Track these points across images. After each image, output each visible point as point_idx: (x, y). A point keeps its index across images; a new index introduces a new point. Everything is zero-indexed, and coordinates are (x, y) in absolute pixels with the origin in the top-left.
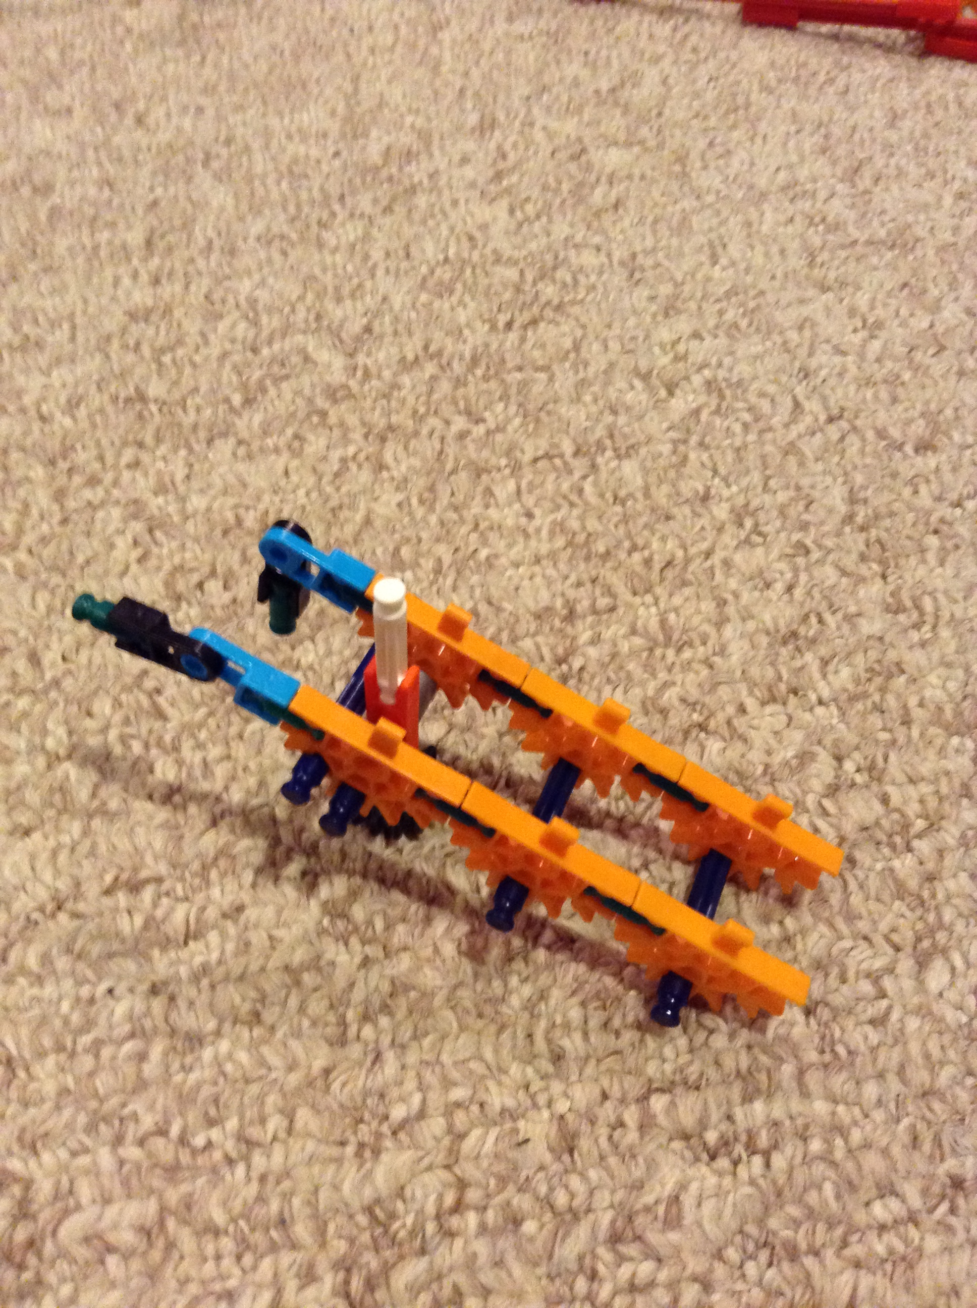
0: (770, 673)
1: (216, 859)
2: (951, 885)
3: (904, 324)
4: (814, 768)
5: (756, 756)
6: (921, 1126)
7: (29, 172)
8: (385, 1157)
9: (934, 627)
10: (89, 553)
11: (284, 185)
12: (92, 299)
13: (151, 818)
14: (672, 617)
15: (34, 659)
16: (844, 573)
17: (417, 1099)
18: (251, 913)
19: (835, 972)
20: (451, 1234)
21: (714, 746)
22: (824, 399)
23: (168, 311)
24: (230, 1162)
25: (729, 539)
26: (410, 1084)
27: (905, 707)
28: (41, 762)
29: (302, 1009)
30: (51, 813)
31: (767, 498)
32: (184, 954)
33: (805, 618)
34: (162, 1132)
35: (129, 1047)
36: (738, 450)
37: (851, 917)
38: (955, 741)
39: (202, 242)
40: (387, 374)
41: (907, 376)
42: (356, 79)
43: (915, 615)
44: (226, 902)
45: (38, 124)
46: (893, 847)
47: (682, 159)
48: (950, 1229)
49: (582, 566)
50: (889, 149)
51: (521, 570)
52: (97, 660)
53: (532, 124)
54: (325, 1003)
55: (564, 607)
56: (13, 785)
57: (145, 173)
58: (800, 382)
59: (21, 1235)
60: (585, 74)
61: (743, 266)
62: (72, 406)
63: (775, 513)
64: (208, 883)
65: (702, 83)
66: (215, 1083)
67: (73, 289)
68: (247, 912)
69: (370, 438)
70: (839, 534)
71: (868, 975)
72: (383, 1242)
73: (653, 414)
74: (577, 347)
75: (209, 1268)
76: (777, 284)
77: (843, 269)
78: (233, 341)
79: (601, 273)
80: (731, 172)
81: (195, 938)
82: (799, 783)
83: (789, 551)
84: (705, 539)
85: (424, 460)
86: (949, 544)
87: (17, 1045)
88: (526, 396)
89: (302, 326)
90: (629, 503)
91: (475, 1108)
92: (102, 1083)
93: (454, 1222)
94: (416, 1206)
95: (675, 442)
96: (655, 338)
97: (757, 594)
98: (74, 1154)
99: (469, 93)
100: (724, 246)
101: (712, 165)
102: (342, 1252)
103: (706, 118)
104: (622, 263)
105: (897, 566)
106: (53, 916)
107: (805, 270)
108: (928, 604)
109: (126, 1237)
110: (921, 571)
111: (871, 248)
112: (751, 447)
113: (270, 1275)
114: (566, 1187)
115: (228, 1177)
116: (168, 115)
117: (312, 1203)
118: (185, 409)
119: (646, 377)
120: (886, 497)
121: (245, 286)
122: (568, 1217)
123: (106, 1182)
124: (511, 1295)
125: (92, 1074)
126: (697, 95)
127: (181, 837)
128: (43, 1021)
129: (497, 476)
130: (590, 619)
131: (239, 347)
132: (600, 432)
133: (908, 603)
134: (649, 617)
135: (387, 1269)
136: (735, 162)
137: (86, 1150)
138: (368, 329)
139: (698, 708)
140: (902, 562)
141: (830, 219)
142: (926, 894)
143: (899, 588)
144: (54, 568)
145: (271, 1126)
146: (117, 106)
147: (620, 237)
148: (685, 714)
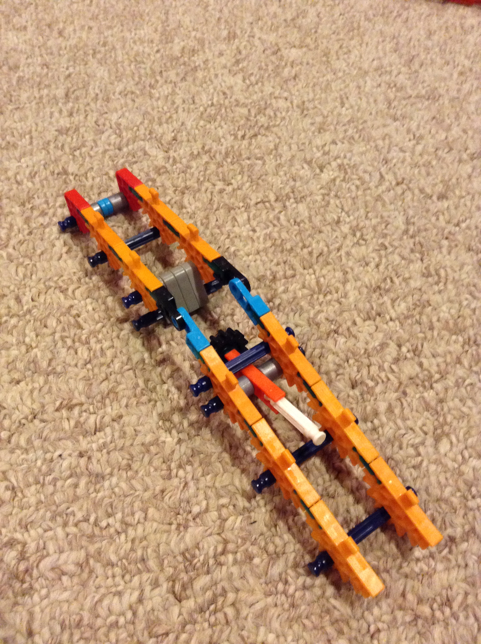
0: (368, 306)
1: (108, 394)
2: (451, 404)
3: (433, 137)
4: (387, 350)
5: (361, 345)
6: (436, 514)
7: (6, 59)
8: (190, 530)
9: (445, 284)
10: (43, 249)
11: (133, 67)
12: (40, 124)
13: (77, 375)
14: (322, 280)
15: (18, 300)
16: (403, 258)
17: (204, 503)
18: (126, 419)
19: (397, 444)
20: (221, 564)
21: (341, 340)
22: (395, 174)
23: (77, 129)
24: (118, 533)
25: (349, 242)
26: (201, 496)
27: (431, 321)
28: (23, 349)
29: (150, 463)
30: (29, 373)
31: (368, 222)
32: (94, 438)
33: (385, 279)
34: (86, 520)
35: (69, 481)
36: (354, 199)
37: (404, 419)
38: (454, 337)
39: (93, 95)
40: (184, 161)
41: (434, 163)
42: (167, 13)
43: (436, 278)
44: (114, 413)
45: (10, 34)
46: (424, 387)
47: (326, 55)
48: (449, 560)
49: (279, 255)
50: (427, 50)
51: (250, 257)
52: (49, 301)
53: (253, 37)
54: (161, 460)
55: (271, 275)
56: (11, 360)
57: (64, 60)
58: (383, 166)
59: (22, 567)
60: (279, 11)
61: (356, 108)
62: (32, 176)
63: (371, 229)
64: (105, 405)
65: (336, 16)
66: (111, 498)
67: (30, 118)
68: (124, 418)
69: (177, 192)
70: (401, 239)
71: (412, 446)
72: (190, 568)
73: (313, 181)
74: (276, 147)
75: (110, 581)
76: (372, 117)
77: (404, 110)
78: (109, 144)
79: (288, 111)
80: (351, 61)
81: (99, 431)
82: (381, 358)
83: (377, 248)
84: (338, 242)
85: (203, 203)
86: (453, 244)
87: (17, 480)
88: (252, 172)
89: (143, 137)
90: (302, 225)
91: (231, 507)
92: (58, 498)
93: (222, 559)
94: (205, 552)
95: (323, 195)
96: (314, 143)
97: (361, 268)
98: (45, 531)
99: (223, 21)
100: (347, 98)
101: (341, 57)
102: (171, 573)
103: (338, 34)
104: (298, 107)
105: (428, 255)
106: (32, 421)
107: (386, 110)
108: (442, 273)
109: (71, 568)
110: (440, 257)
111: (418, 100)
112: (360, 197)
113: (137, 584)
114: (273, 543)
115: (117, 540)
116: (75, 30)
117: (156, 551)
118: (86, 178)
119: (309, 163)
120: (424, 221)
121: (114, 117)
122: (274, 556)
123: (61, 543)
124: (249, 591)
125: (52, 494)
126: (334, 22)
127: (91, 384)
128: (29, 469)
129: (239, 211)
130: (283, 281)
131: (112, 147)
132: (288, 189)
133: (433, 272)
134: (311, 280)
135: (191, 581)
136: (352, 56)
137: (51, 529)
138: (175, 139)
139: (334, 323)
140: (431, 253)
141: (398, 85)
142: (439, 409)
143: (429, 265)
144: (26, 256)
145: (137, 516)
146: (49, 26)
147: (297, 93)
148: (328, 326)
